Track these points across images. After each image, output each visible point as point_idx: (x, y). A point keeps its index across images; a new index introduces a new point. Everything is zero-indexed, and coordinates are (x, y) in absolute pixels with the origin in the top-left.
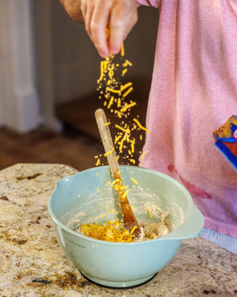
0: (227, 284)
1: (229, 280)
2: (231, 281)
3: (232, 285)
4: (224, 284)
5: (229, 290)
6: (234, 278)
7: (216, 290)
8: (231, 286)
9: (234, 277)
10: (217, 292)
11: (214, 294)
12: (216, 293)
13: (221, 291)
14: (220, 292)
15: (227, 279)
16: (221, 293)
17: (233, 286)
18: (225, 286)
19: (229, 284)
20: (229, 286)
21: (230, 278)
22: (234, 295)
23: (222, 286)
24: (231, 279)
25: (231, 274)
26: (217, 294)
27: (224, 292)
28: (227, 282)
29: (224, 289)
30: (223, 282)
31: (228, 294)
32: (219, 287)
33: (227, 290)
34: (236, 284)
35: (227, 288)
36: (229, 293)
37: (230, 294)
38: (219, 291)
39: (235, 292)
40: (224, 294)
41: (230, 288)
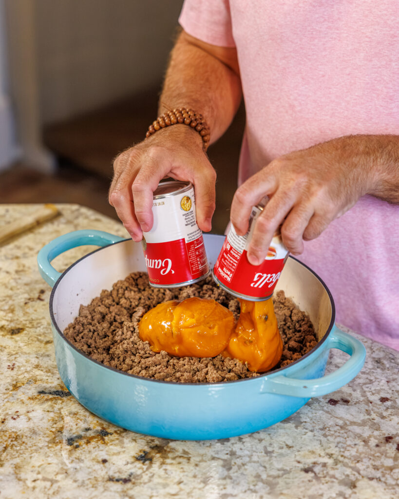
0: (367, 387)
1: (371, 382)
2: (374, 383)
3: (375, 390)
4: (363, 389)
5: (372, 398)
6: (378, 379)
7: (349, 399)
8: (374, 392)
9: (377, 377)
10: (351, 401)
11: (347, 405)
12: (350, 403)
13: (357, 399)
14: (356, 402)
15: (367, 381)
16: (359, 403)
17: (378, 392)
18: (365, 392)
19: (370, 389)
20: (371, 391)
21: (372, 378)
22: (380, 405)
23: (358, 391)
24: (374, 380)
25: (373, 372)
26: (352, 405)
27: (364, 400)
28: (367, 385)
29: (363, 396)
30: (360, 385)
31: (370, 404)
32: (355, 393)
33: (368, 398)
34: (382, 387)
35: (368, 394)
36: (371, 403)
37: (373, 404)
38: (355, 400)
39: (381, 401)
40: (364, 405)
41: (373, 394)
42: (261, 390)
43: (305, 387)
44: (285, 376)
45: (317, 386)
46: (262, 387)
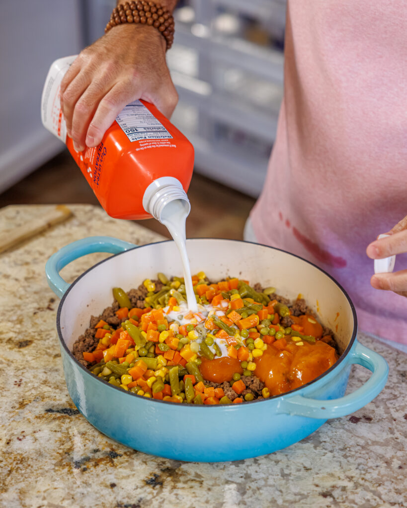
0: (391, 403)
1: (395, 397)
2: (399, 399)
3: (399, 406)
4: (386, 405)
5: (396, 415)
6: (402, 394)
7: (372, 416)
8: (398, 408)
9: (402, 391)
10: (374, 418)
11: (370, 423)
12: (372, 421)
13: (380, 417)
14: (379, 419)
15: (392, 396)
16: (382, 421)
17: (403, 408)
18: (388, 408)
19: (394, 405)
20: (395, 408)
21: (396, 393)
22: (404, 423)
23: (382, 407)
24: (398, 396)
25: (398, 387)
26: (374, 423)
27: (387, 418)
28: (391, 401)
29: (386, 413)
30: (384, 400)
31: (394, 422)
32: (378, 409)
33: (391, 415)
35: (392, 411)
36: (395, 420)
37: (397, 421)
38: (378, 418)
39: (405, 418)
40: (387, 422)
41: (397, 411)
42: (277, 411)
43: (323, 408)
44: (303, 396)
45: (336, 407)
46: (279, 406)
